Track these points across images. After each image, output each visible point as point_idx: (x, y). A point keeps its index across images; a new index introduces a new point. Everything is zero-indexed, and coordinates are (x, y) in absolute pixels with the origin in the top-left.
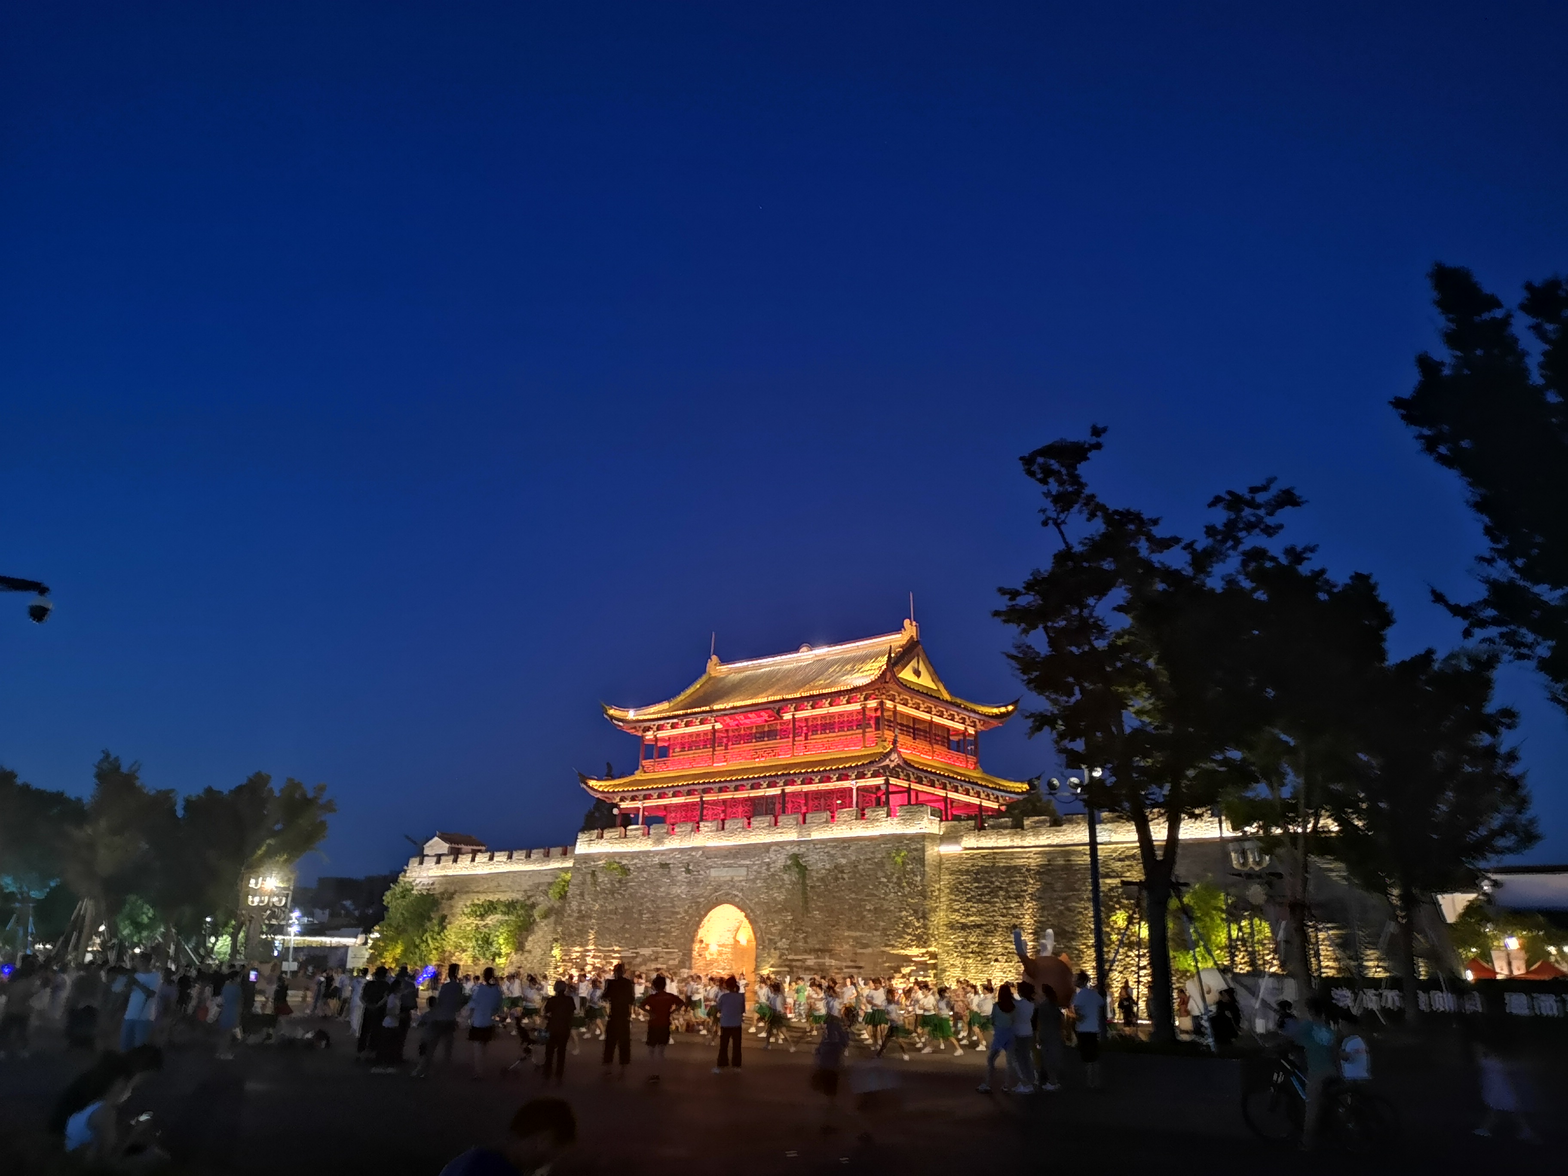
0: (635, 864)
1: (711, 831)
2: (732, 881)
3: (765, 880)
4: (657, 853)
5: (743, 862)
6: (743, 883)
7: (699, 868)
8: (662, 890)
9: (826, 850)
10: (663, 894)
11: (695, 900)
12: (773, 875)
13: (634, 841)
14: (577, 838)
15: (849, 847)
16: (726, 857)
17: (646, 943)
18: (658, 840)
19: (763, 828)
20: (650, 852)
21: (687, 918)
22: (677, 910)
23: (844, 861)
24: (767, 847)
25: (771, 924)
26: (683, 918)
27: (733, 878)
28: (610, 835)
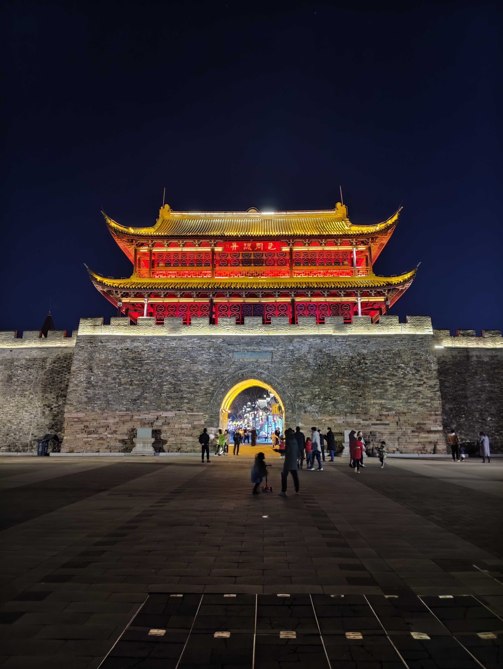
0: (150, 347)
1: (231, 325)
2: (256, 362)
3: (291, 363)
4: (174, 338)
5: (266, 349)
6: (269, 364)
7: (221, 352)
8: (183, 366)
9: (347, 343)
10: (184, 371)
11: (218, 375)
12: (298, 360)
13: (146, 328)
14: (79, 323)
15: (369, 342)
16: (248, 344)
17: (169, 407)
18: (173, 328)
19: (284, 325)
20: (166, 337)
21: (212, 389)
22: (200, 382)
23: (365, 351)
24: (291, 339)
25: (300, 394)
26: (207, 389)
27: (257, 360)
28: (117, 322)
